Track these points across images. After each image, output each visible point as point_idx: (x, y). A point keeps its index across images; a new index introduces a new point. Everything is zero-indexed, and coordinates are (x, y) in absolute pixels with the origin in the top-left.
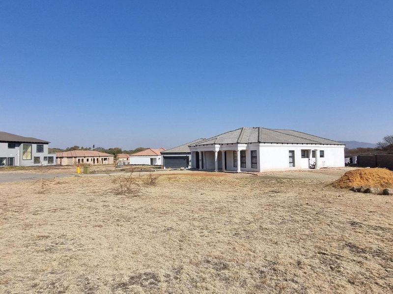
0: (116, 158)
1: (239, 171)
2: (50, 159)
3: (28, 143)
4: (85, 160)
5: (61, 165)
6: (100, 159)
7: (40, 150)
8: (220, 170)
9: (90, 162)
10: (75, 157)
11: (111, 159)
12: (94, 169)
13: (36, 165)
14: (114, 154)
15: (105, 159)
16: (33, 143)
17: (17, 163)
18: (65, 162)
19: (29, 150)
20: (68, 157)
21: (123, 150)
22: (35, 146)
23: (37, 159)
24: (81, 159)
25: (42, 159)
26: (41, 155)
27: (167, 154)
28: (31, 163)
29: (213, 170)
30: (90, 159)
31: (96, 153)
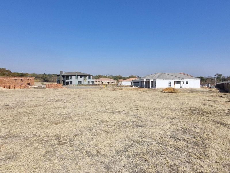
0: (118, 82)
1: (150, 88)
2: (93, 82)
3: (86, 76)
4: (105, 82)
5: (96, 84)
6: (111, 82)
7: (89, 78)
8: (146, 87)
9: (107, 83)
10: (101, 81)
11: (115, 82)
12: (109, 86)
13: (89, 84)
14: (117, 80)
15: (113, 82)
16: (87, 76)
17: (82, 83)
18: (98, 83)
19: (86, 78)
20: (99, 81)
21: (122, 77)
22: (88, 77)
23: (89, 82)
24: (103, 82)
25: (90, 82)
26: (90, 80)
27: (135, 81)
28: (87, 83)
29: (144, 88)
30: (107, 82)
31: (109, 79)
